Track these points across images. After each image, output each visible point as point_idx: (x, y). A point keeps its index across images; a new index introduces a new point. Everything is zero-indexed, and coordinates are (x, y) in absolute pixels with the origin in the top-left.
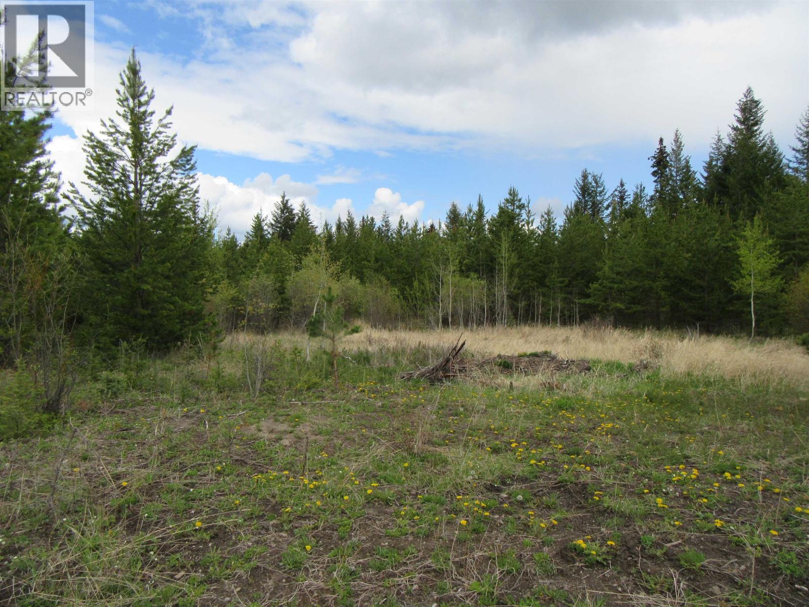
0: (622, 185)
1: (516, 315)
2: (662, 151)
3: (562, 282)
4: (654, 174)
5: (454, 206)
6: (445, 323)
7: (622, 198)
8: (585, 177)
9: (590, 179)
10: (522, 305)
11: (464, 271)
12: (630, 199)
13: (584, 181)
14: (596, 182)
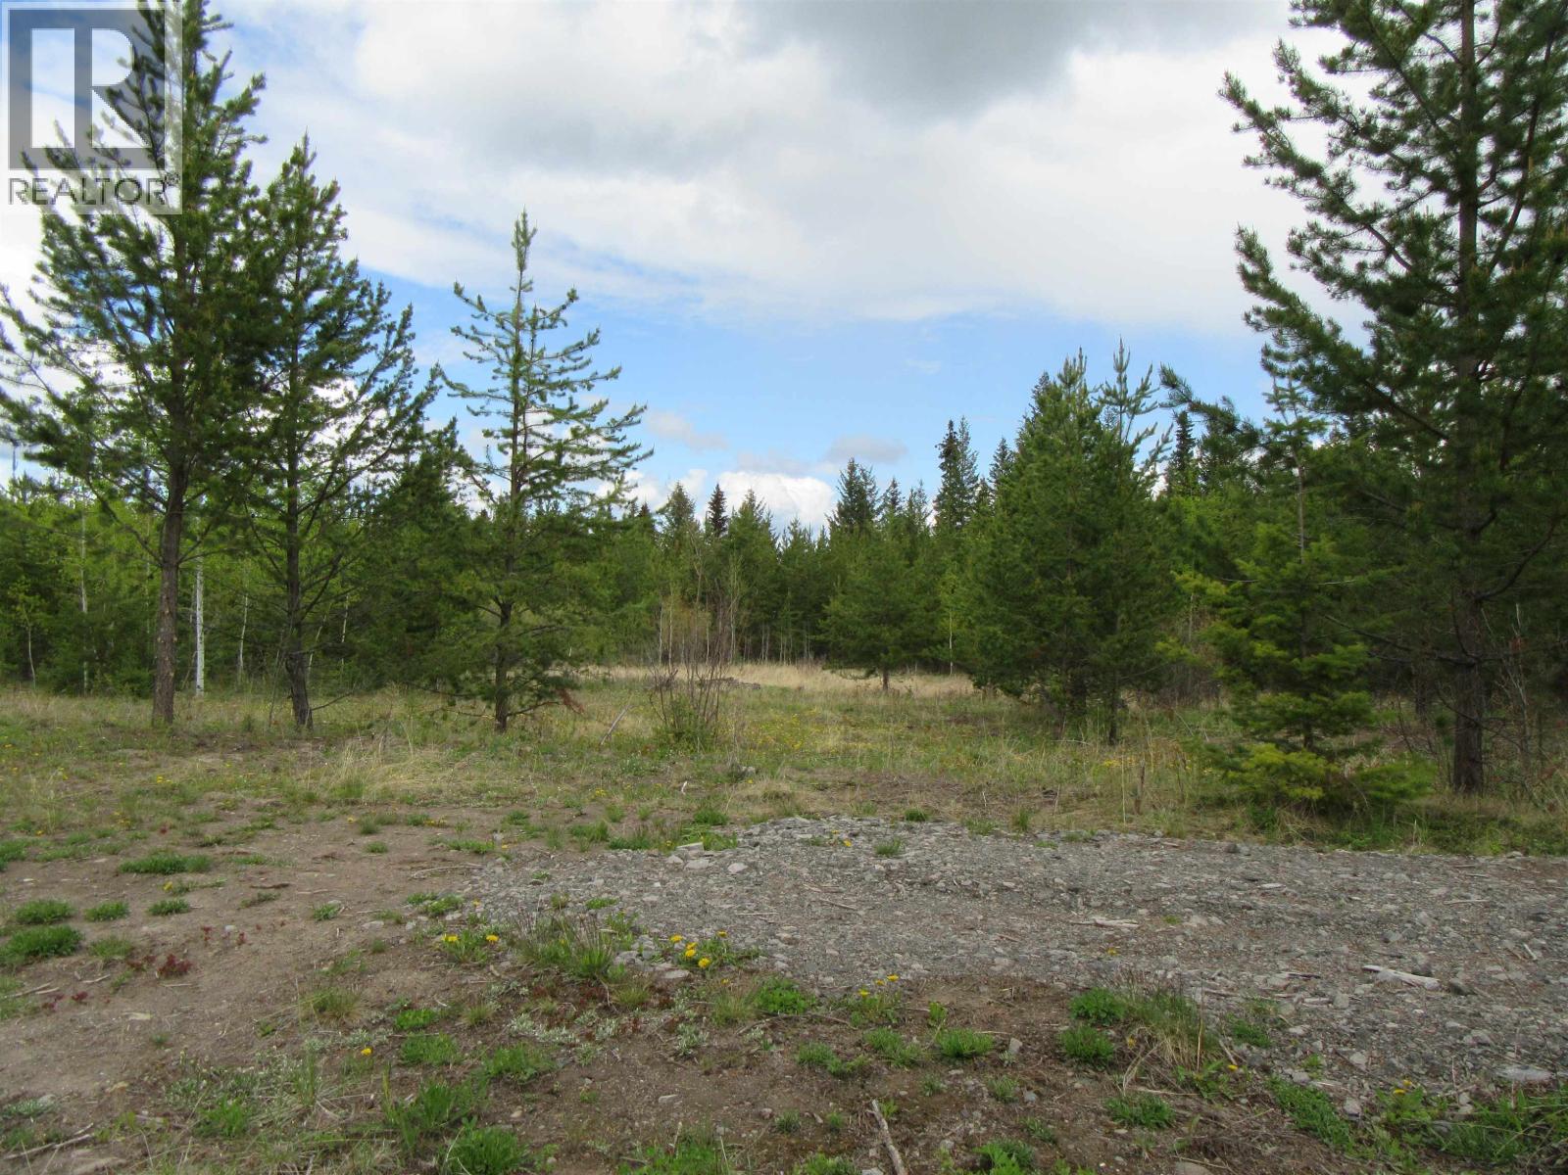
0: (894, 485)
1: (742, 653)
2: (951, 439)
3: (795, 615)
4: (942, 467)
5: (680, 488)
6: (665, 659)
7: (894, 502)
8: (852, 468)
9: (858, 473)
10: (749, 641)
11: (688, 601)
12: (904, 504)
13: (851, 474)
14: (865, 477)
